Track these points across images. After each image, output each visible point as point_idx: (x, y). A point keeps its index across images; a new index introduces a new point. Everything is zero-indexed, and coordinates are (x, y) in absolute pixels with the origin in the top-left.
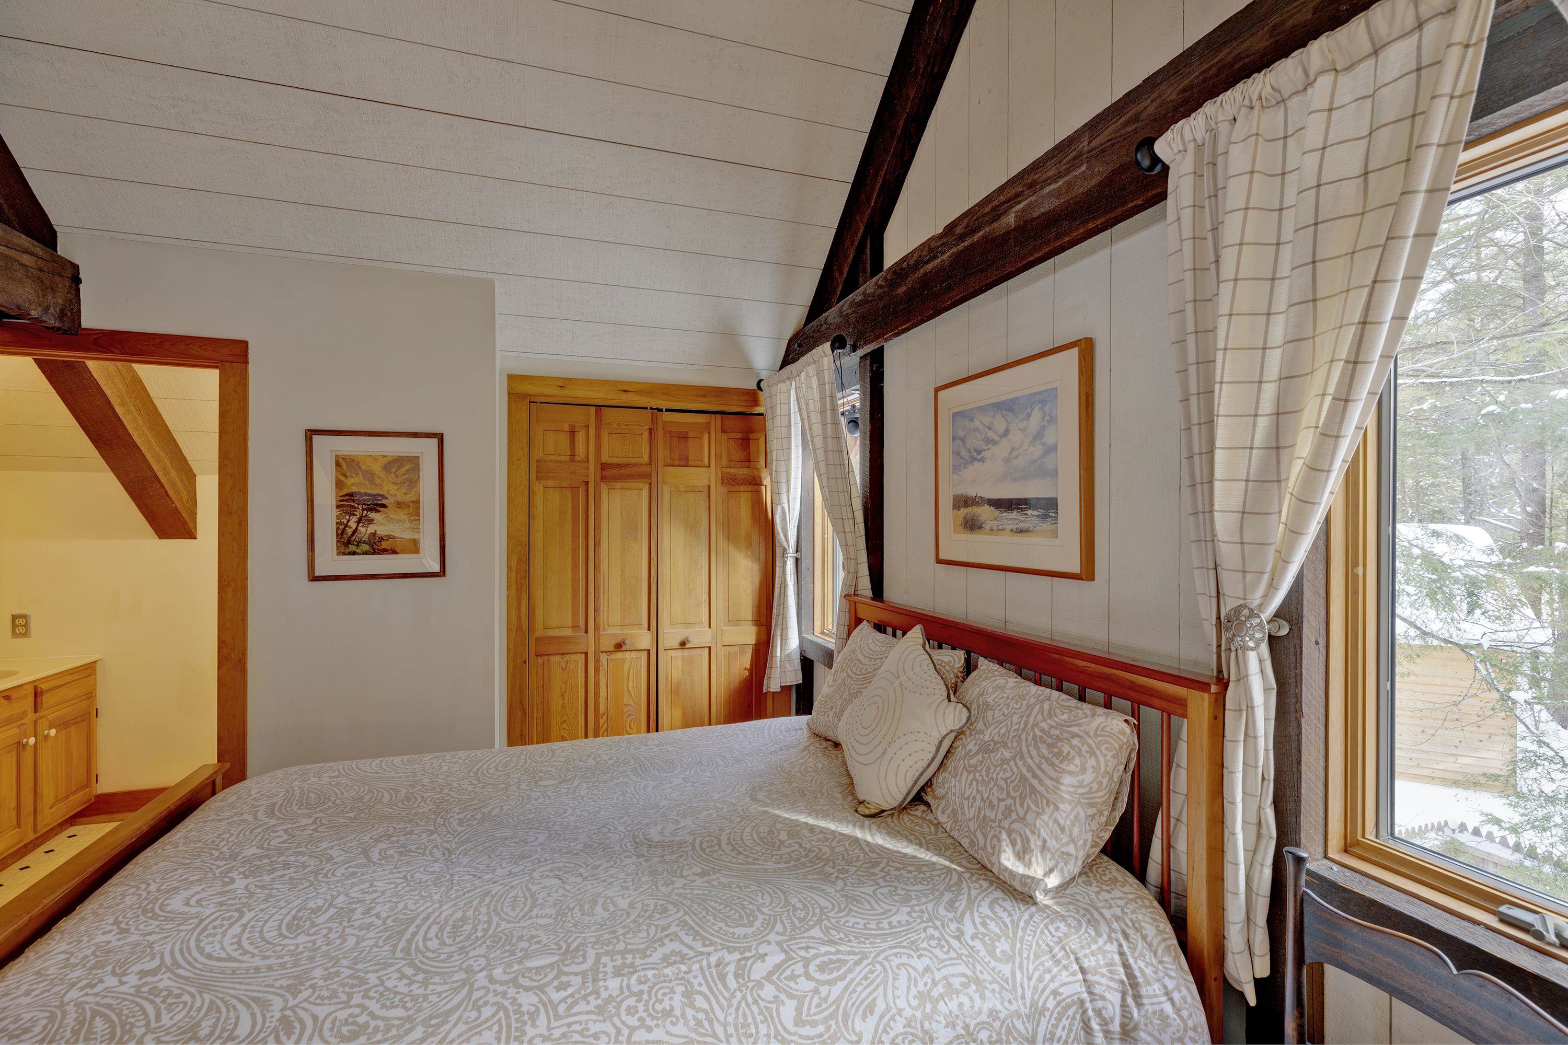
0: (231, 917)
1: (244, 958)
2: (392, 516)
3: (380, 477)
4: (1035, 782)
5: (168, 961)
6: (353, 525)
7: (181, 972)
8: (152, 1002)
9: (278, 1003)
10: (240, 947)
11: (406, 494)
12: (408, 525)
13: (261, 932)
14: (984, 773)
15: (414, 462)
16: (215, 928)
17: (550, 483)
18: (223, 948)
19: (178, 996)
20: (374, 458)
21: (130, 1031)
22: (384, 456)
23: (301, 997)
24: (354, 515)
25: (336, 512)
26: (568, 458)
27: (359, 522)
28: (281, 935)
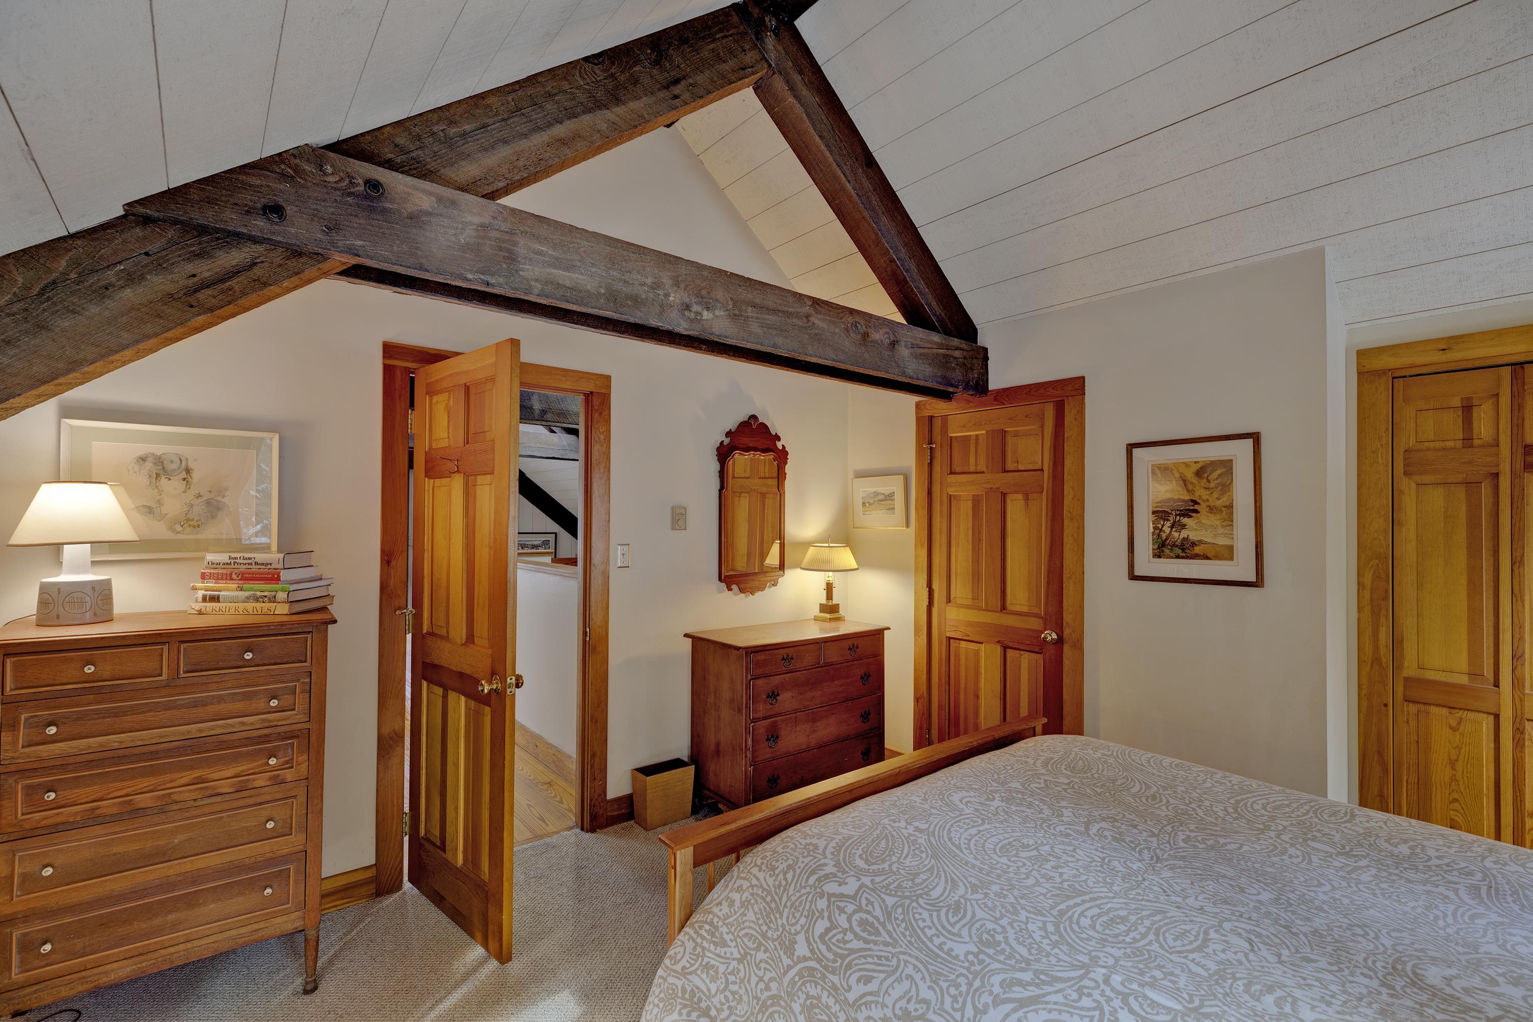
0: (977, 822)
1: (966, 852)
2: (1204, 521)
3: (1192, 483)
5: (931, 830)
6: (1167, 529)
7: (932, 839)
8: (909, 847)
9: (961, 891)
10: (969, 844)
11: (1218, 499)
12: (1221, 531)
13: (985, 841)
15: (1227, 465)
16: (964, 823)
17: (1427, 479)
18: (959, 839)
19: (922, 852)
20: (1187, 465)
21: (891, 856)
22: (1196, 462)
23: (976, 896)
24: (1168, 520)
25: (1152, 517)
26: (1459, 444)
27: (1172, 527)
28: (994, 850)
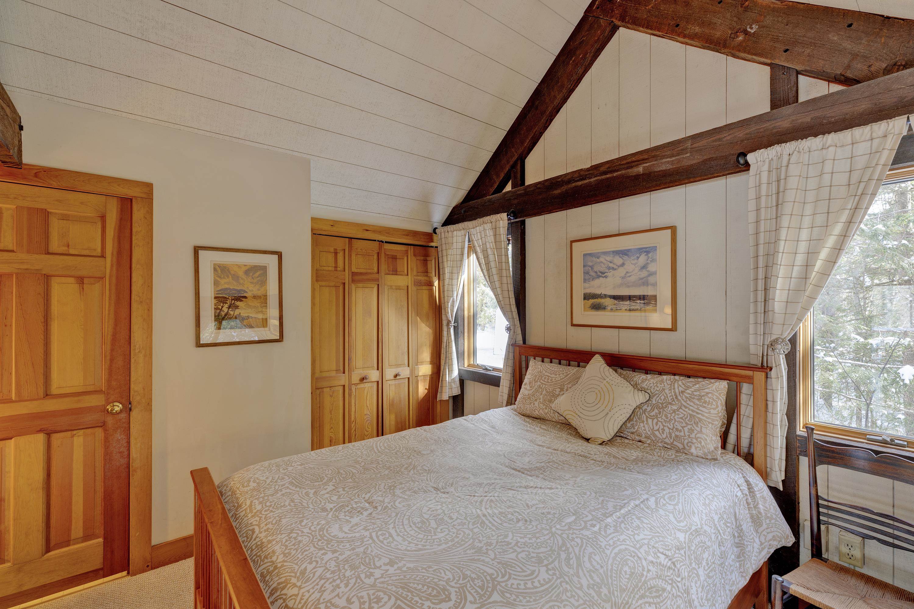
2: (250, 304)
3: (242, 279)
4: (699, 416)
6: (225, 309)
11: (259, 290)
12: (260, 309)
14: (663, 417)
15: (264, 269)
17: (323, 283)
20: (239, 266)
22: (245, 265)
24: (226, 303)
25: (214, 301)
26: (333, 269)
27: (229, 308)
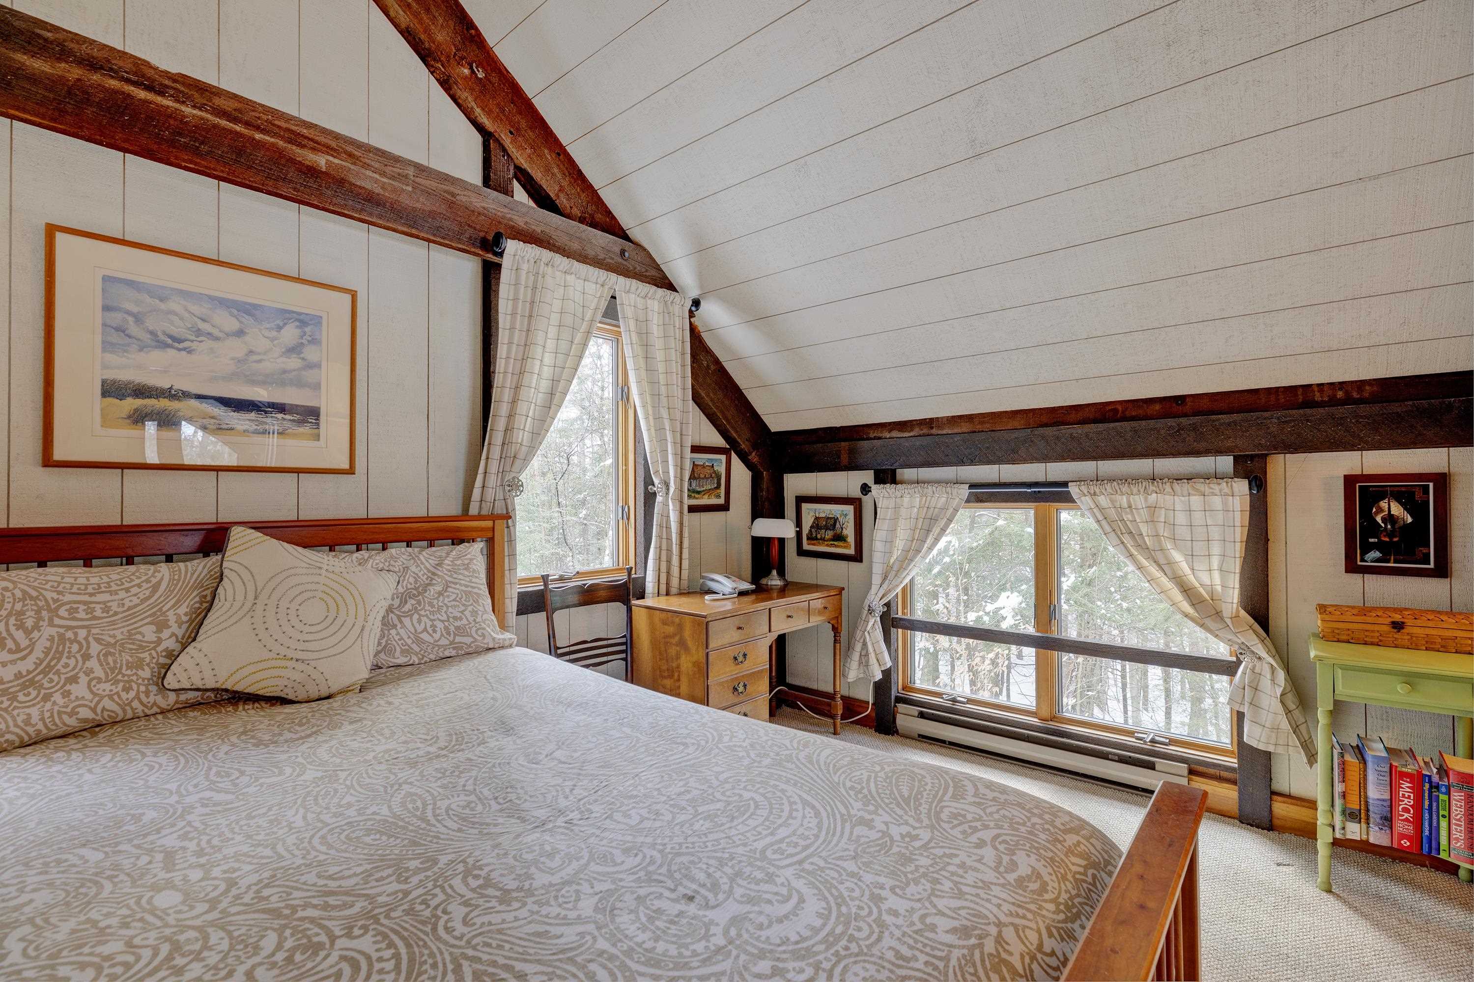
1: (796, 799)
7: (844, 811)
10: (791, 811)
18: (804, 817)
